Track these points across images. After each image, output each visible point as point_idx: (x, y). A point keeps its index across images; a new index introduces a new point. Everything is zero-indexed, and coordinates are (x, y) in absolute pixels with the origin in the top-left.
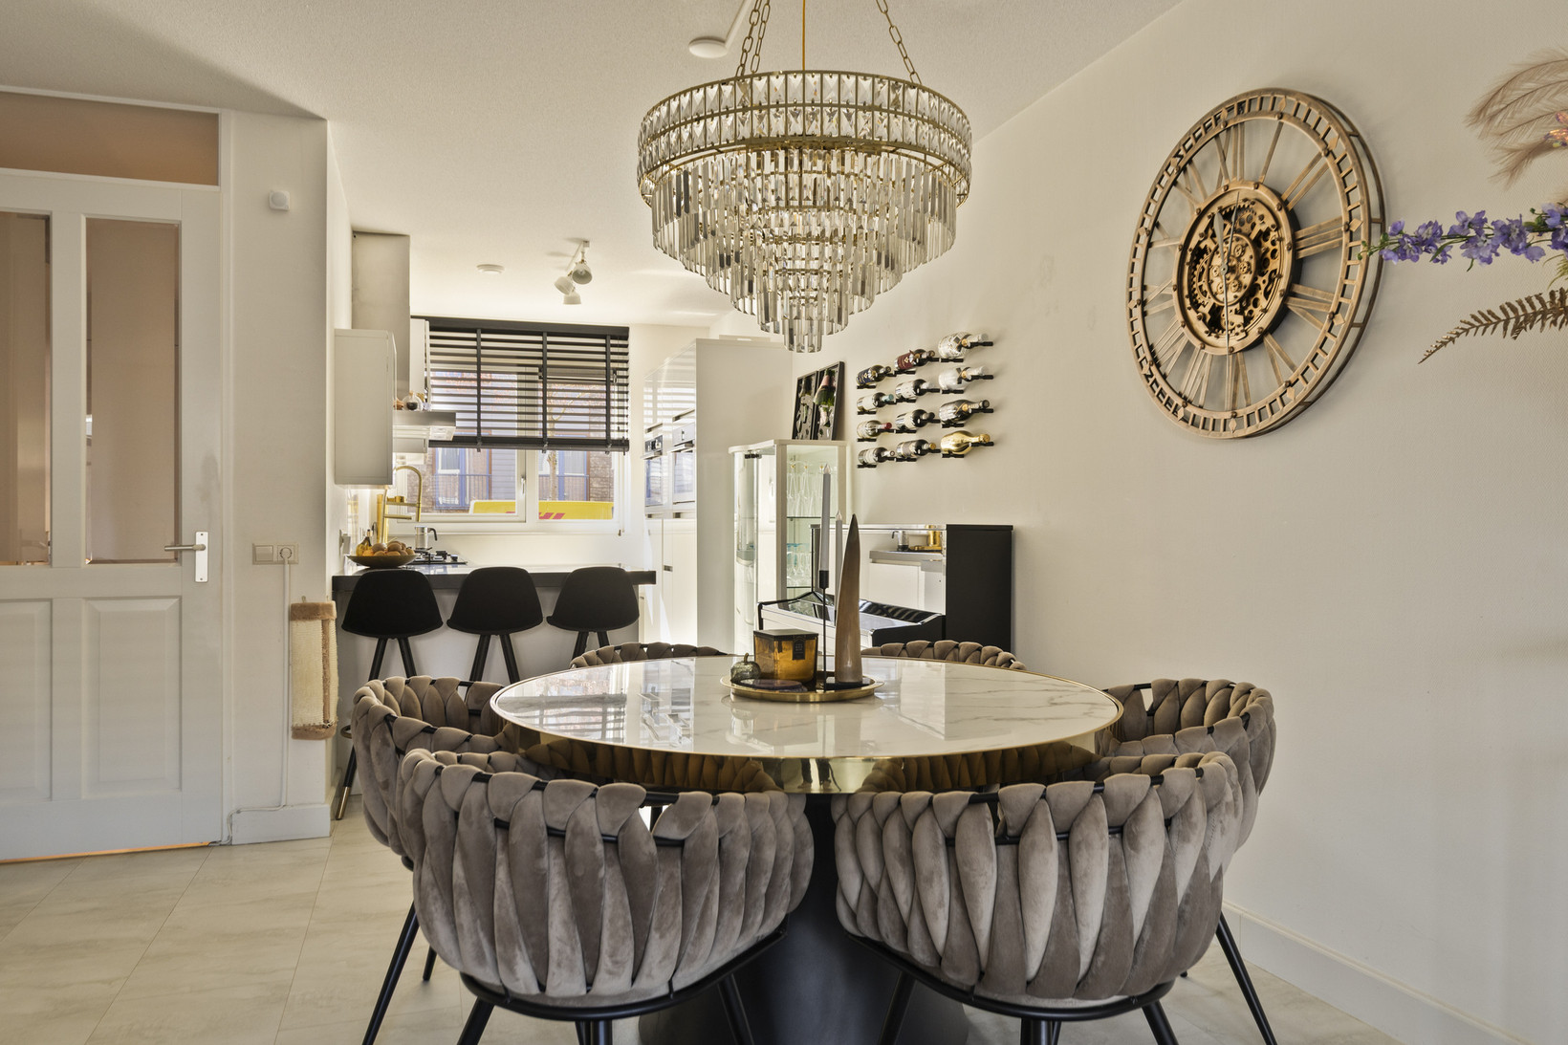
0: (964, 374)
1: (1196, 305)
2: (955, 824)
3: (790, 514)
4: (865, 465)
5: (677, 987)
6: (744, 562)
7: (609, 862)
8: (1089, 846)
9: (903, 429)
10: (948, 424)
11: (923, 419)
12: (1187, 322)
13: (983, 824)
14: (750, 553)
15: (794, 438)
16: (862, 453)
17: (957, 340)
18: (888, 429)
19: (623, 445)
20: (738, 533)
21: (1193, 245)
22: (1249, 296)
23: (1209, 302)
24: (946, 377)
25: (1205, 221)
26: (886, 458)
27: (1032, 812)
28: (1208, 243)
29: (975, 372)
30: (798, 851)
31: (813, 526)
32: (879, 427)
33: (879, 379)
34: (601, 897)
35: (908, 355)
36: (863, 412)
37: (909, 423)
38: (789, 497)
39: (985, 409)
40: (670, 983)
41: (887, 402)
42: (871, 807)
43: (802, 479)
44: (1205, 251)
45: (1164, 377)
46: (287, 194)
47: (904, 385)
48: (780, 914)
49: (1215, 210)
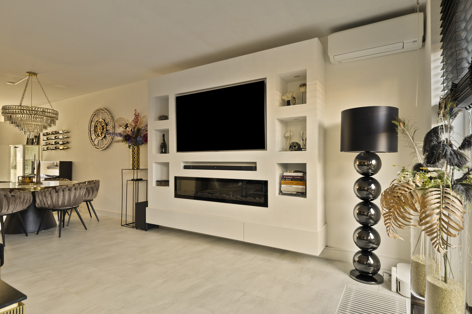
0: (64, 137)
1: (96, 133)
2: (51, 191)
3: (26, 159)
4: (44, 150)
5: (13, 212)
6: (13, 169)
7: (4, 198)
8: (66, 191)
9: (52, 144)
10: (61, 144)
11: (56, 143)
12: (95, 135)
13: (54, 191)
14: (15, 167)
15: (27, 144)
16: (44, 148)
17: (63, 131)
18: (49, 144)
20: (12, 163)
21: (96, 125)
22: (102, 133)
23: (98, 133)
24: (61, 137)
25: (97, 122)
26: (49, 149)
27: (59, 189)
28: (97, 125)
29: (66, 137)
30: (30, 198)
31: (32, 161)
32: (47, 143)
33: (48, 135)
34: (3, 201)
35: (53, 132)
36: (44, 140)
37: (53, 143)
38: (26, 156)
39: (68, 143)
40: (12, 212)
41: (49, 139)
42: (40, 192)
43: (29, 152)
44: (97, 126)
45: (93, 141)
47: (53, 137)
48: (27, 205)
49: (98, 121)
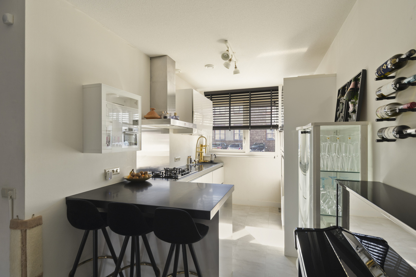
4: (384, 139)
15: (336, 121)
19: (276, 127)
32: (400, 108)
36: (381, 97)
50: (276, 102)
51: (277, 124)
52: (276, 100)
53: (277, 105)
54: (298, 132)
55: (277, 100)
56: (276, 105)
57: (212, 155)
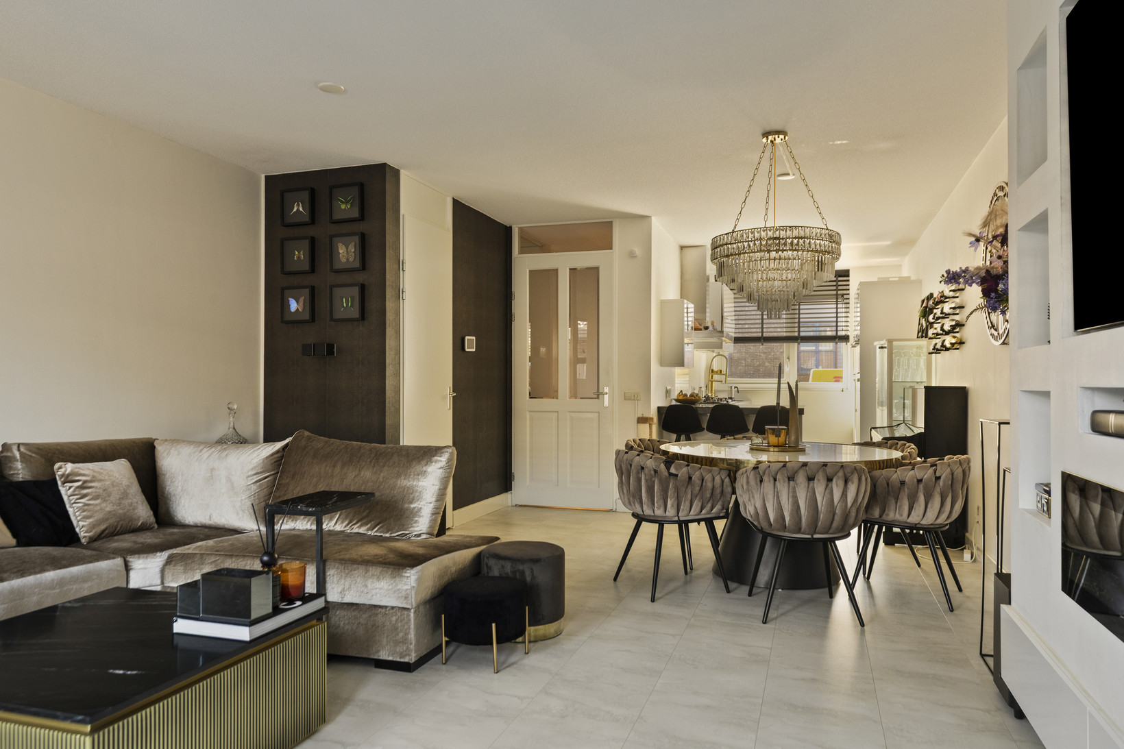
4: (932, 353)
6: (881, 408)
10: (950, 332)
16: (930, 346)
17: (949, 288)
19: (846, 338)
20: (878, 391)
26: (938, 349)
29: (953, 305)
38: (895, 370)
39: (961, 324)
41: (936, 317)
43: (903, 360)
46: (636, 250)
47: (940, 309)
50: (845, 296)
51: (848, 333)
52: (845, 292)
53: (847, 301)
54: (875, 347)
55: (847, 292)
56: (845, 301)
57: (731, 387)
